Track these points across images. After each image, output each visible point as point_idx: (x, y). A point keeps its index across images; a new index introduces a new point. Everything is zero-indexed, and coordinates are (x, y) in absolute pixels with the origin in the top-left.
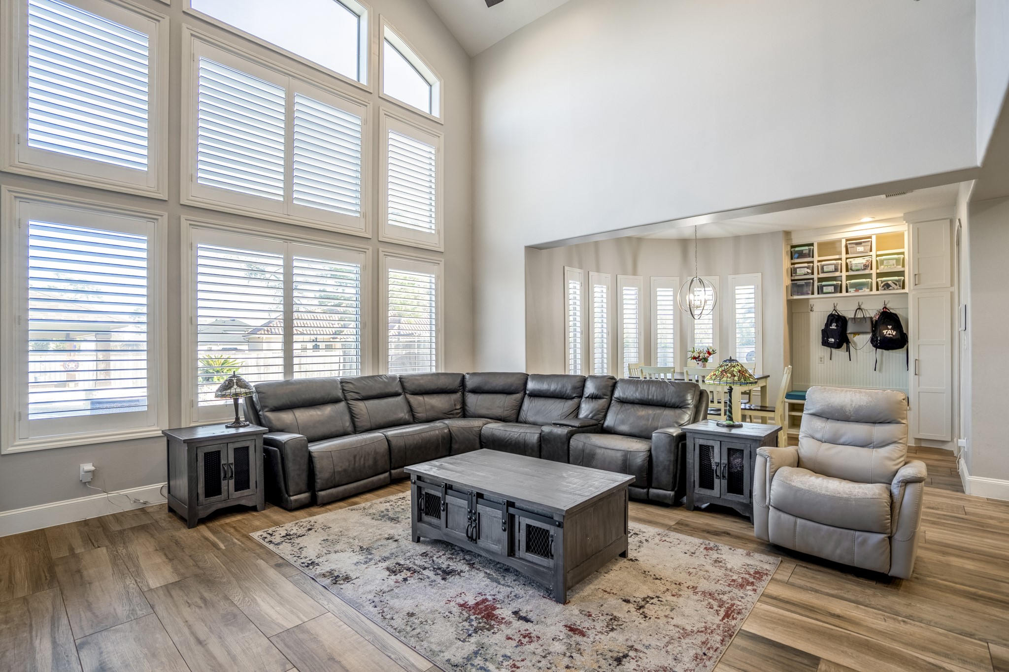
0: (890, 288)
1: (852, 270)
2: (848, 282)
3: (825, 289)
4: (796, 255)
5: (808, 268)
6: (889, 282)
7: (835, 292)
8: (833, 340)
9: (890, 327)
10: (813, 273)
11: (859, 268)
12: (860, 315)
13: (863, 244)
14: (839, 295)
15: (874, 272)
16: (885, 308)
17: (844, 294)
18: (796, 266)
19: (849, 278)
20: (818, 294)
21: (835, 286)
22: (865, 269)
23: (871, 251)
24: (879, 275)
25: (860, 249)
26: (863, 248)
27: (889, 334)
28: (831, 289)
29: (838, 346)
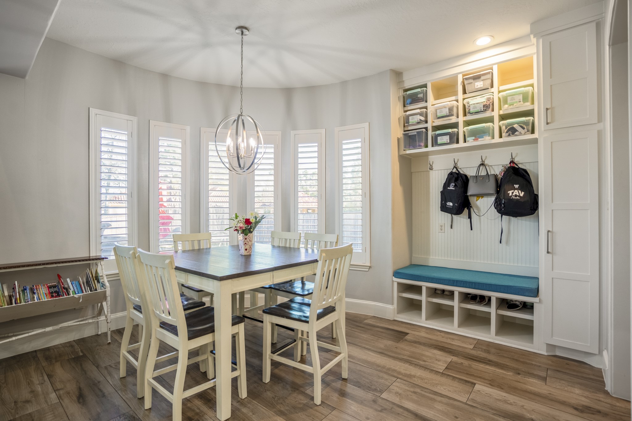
0: (516, 133)
1: (469, 113)
2: (466, 128)
3: (440, 140)
4: (409, 101)
5: (421, 114)
6: (515, 126)
7: (451, 142)
8: (451, 204)
9: (516, 186)
10: (426, 122)
11: (478, 109)
12: (483, 173)
13: (482, 78)
14: (455, 146)
15: (496, 114)
16: (512, 162)
17: (461, 144)
18: (408, 113)
19: (468, 123)
20: (433, 146)
21: (451, 135)
22: (485, 110)
23: (492, 87)
24: (503, 117)
25: (479, 84)
26: (482, 83)
27: (516, 196)
28: (446, 139)
29: (457, 211)
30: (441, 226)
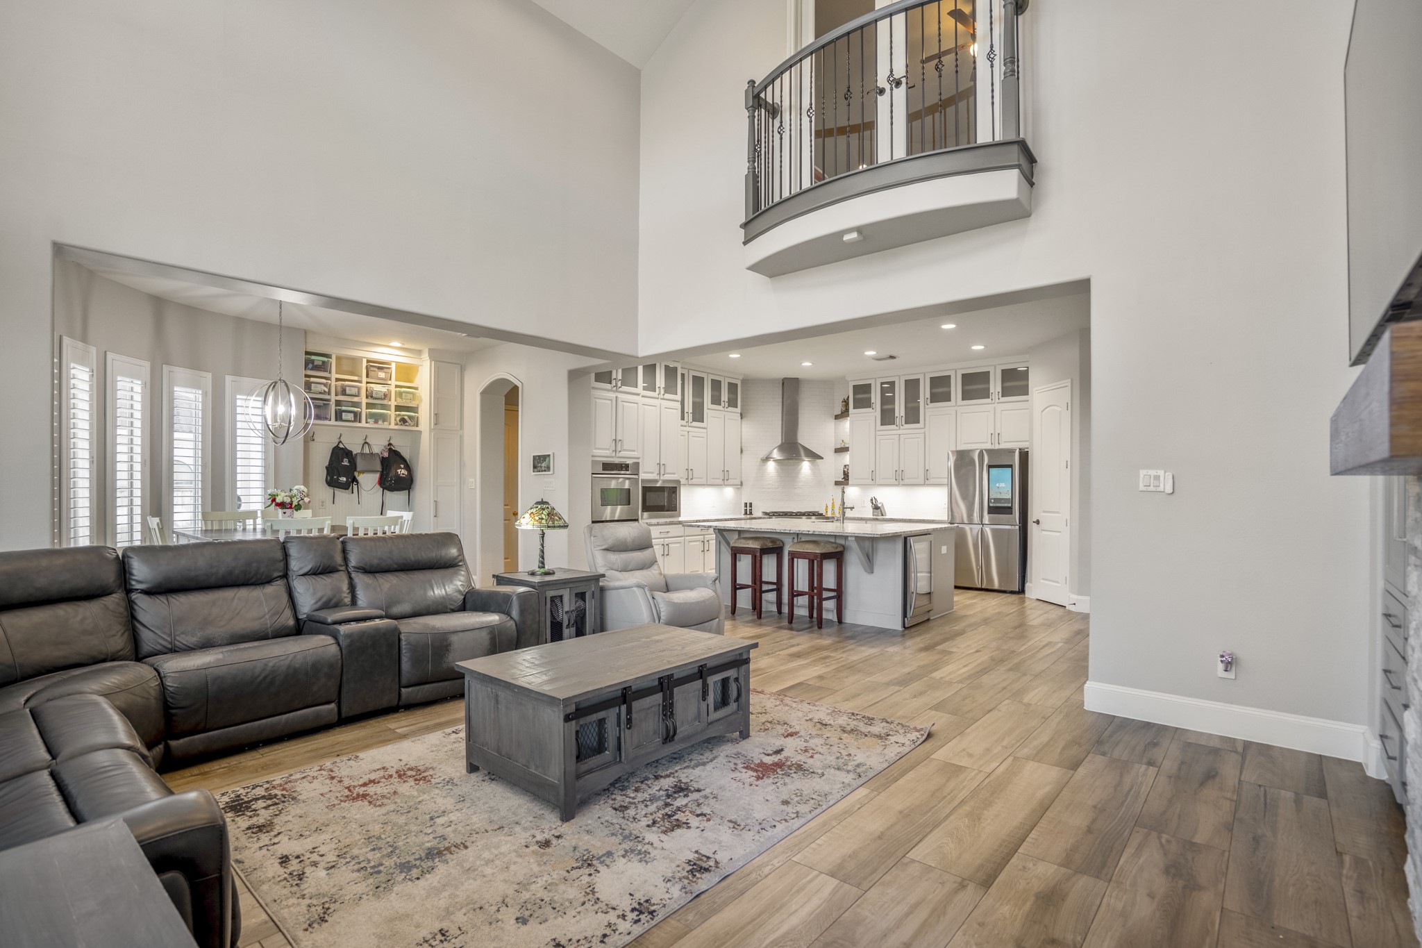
0: (407, 424)
1: (372, 397)
2: (368, 410)
3: (344, 416)
4: (310, 366)
5: (325, 385)
6: (406, 417)
7: (355, 421)
8: (345, 479)
9: (402, 466)
10: (329, 393)
11: (379, 396)
12: (367, 450)
13: (385, 370)
14: (358, 424)
15: (393, 403)
16: (390, 444)
17: (363, 424)
18: (312, 380)
19: (369, 406)
20: (336, 420)
21: (355, 414)
22: (384, 399)
23: (390, 380)
24: (398, 408)
25: (382, 375)
26: (384, 374)
27: (403, 474)
28: (351, 417)
29: (345, 487)
30: (323, 502)
